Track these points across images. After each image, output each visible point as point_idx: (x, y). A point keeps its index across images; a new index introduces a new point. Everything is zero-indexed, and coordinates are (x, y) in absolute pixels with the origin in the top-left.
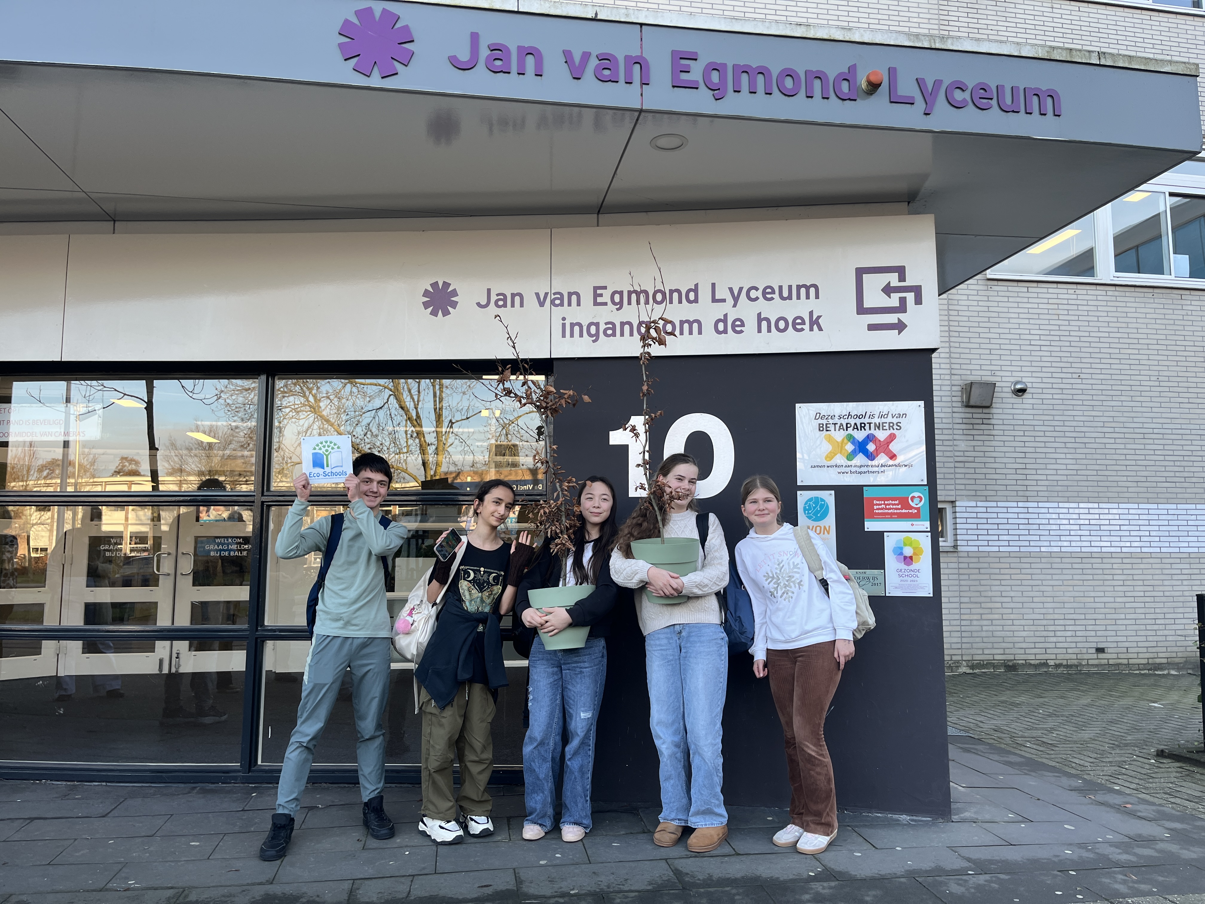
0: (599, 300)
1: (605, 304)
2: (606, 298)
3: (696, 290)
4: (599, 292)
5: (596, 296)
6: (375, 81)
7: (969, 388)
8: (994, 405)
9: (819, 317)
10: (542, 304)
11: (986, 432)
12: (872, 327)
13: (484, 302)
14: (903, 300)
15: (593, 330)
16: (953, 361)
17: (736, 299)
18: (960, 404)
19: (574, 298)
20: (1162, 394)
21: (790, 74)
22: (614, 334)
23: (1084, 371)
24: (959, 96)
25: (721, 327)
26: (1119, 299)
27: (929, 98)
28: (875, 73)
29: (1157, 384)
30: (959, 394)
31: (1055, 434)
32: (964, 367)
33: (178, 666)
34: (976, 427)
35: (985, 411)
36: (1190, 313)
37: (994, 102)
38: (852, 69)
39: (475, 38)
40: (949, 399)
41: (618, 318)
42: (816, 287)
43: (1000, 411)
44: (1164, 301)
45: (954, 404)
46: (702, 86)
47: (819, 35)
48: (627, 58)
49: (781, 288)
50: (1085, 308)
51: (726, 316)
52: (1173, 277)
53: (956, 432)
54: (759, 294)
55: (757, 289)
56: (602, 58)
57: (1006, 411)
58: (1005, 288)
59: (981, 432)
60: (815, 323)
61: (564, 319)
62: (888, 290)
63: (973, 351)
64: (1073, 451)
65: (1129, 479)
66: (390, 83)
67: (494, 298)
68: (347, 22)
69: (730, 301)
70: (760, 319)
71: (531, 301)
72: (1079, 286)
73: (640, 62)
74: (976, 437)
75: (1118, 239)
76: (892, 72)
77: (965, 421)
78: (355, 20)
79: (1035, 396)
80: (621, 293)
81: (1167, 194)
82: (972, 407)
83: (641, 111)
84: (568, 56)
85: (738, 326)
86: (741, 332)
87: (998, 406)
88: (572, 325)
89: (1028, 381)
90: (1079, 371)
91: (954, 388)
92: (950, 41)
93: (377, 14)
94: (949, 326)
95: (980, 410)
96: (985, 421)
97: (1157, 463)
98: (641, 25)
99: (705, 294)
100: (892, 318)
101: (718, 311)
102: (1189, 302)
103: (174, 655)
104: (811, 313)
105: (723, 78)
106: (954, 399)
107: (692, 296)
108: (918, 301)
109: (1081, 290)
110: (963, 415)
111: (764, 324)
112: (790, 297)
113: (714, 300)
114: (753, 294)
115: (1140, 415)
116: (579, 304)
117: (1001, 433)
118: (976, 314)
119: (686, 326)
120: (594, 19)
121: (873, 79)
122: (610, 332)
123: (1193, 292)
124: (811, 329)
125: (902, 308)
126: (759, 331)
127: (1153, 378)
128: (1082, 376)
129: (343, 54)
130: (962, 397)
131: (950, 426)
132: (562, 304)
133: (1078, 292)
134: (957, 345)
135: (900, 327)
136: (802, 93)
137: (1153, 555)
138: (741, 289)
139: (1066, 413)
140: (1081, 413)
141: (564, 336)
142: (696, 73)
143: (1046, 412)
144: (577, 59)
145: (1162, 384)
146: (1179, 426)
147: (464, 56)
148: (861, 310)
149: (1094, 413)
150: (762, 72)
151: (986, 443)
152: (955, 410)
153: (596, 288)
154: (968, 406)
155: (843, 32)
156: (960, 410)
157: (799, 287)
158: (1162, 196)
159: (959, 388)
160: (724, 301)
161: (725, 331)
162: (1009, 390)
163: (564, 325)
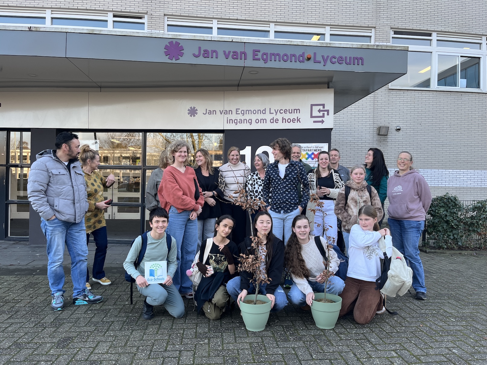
0: (238, 113)
1: (239, 114)
2: (240, 112)
3: (265, 110)
4: (237, 110)
5: (237, 111)
6: (174, 61)
7: (379, 129)
8: (388, 134)
9: (300, 119)
10: (221, 114)
11: (385, 144)
12: (315, 122)
13: (205, 113)
14: (324, 114)
15: (236, 121)
16: (375, 119)
17: (276, 113)
18: (376, 134)
19: (230, 112)
20: (451, 131)
21: (286, 55)
22: (242, 123)
23: (422, 122)
24: (334, 60)
25: (272, 121)
26: (437, 96)
27: (325, 61)
28: (309, 55)
29: (449, 127)
30: (376, 130)
31: (410, 145)
32: (378, 121)
33: (115, 217)
34: (381, 142)
35: (385, 136)
36: (464, 101)
37: (344, 62)
38: (303, 53)
39: (200, 48)
40: (372, 132)
41: (243, 118)
42: (299, 110)
43: (391, 137)
44: (455, 97)
45: (374, 134)
46: (261, 59)
47: (294, 44)
48: (241, 52)
49: (289, 110)
50: (425, 99)
51: (273, 118)
52: (459, 88)
53: (374, 144)
54: (283, 111)
55: (282, 110)
56: (234, 52)
57: (393, 137)
58: (395, 92)
59: (383, 144)
60: (298, 120)
61: (227, 118)
62: (320, 111)
63: (382, 115)
64: (416, 151)
65: (436, 161)
66: (178, 62)
67: (208, 112)
68: (166, 45)
69: (275, 113)
70: (283, 119)
71: (218, 112)
72: (423, 92)
73: (245, 53)
74: (381, 146)
75: (439, 75)
76: (315, 54)
77: (377, 140)
78: (168, 45)
79: (404, 131)
80: (244, 111)
81: (460, 56)
82: (381, 135)
83: (244, 67)
84: (224, 52)
85: (277, 121)
86: (278, 122)
87: (390, 135)
88: (230, 120)
89: (402, 126)
90: (420, 122)
91: (374, 129)
92: (332, 44)
93: (174, 43)
94: (374, 106)
95: (383, 136)
96: (385, 140)
97: (447, 155)
98: (245, 43)
99: (268, 111)
100: (320, 119)
101: (271, 116)
102: (464, 97)
103: (113, 214)
104: (297, 117)
105: (267, 57)
106: (374, 132)
107: (264, 112)
108: (328, 114)
109: (424, 93)
110: (377, 138)
111: (284, 120)
112: (292, 113)
113: (270, 113)
114: (281, 111)
115: (442, 138)
116: (232, 114)
117: (390, 144)
118: (384, 102)
119: (262, 121)
120: (232, 42)
121: (308, 57)
122: (240, 122)
123: (466, 93)
124: (297, 122)
125: (323, 116)
126: (283, 122)
127: (448, 125)
128: (421, 124)
129: (165, 54)
130: (377, 131)
131: (372, 142)
132: (227, 114)
133: (422, 93)
134: (376, 113)
135: (322, 122)
136: (289, 61)
137: (442, 187)
138: (278, 110)
139: (415, 137)
140: (420, 137)
141: (227, 123)
142: (259, 56)
143: (407, 137)
144: (227, 53)
145: (451, 127)
146: (456, 142)
147: (197, 53)
148: (312, 117)
149: (425, 137)
150: (278, 55)
151: (385, 148)
152: (374, 136)
153: (237, 109)
154: (379, 135)
155: (301, 43)
156: (376, 136)
157: (294, 110)
158: (458, 57)
159: (376, 128)
160: (273, 113)
161: (273, 122)
162: (394, 129)
163: (227, 120)
